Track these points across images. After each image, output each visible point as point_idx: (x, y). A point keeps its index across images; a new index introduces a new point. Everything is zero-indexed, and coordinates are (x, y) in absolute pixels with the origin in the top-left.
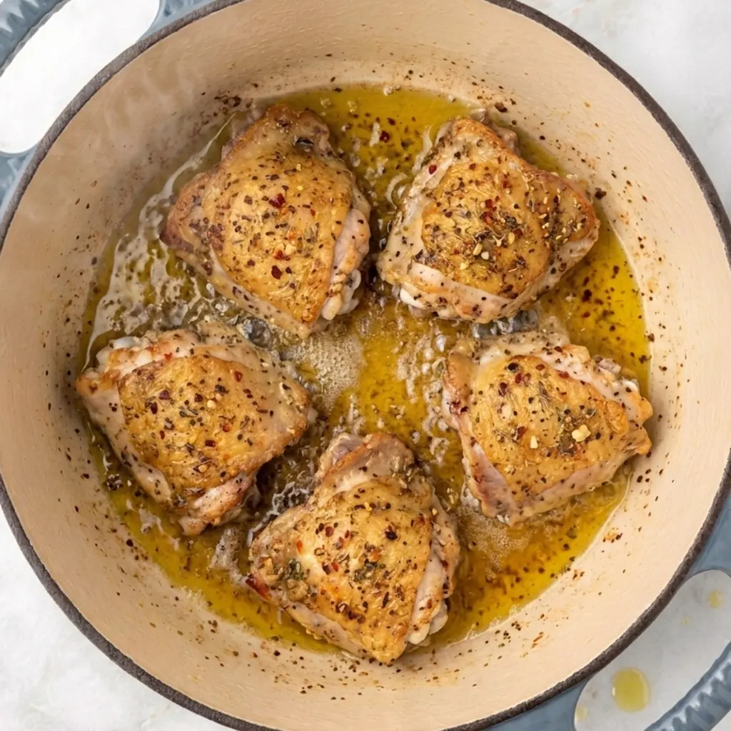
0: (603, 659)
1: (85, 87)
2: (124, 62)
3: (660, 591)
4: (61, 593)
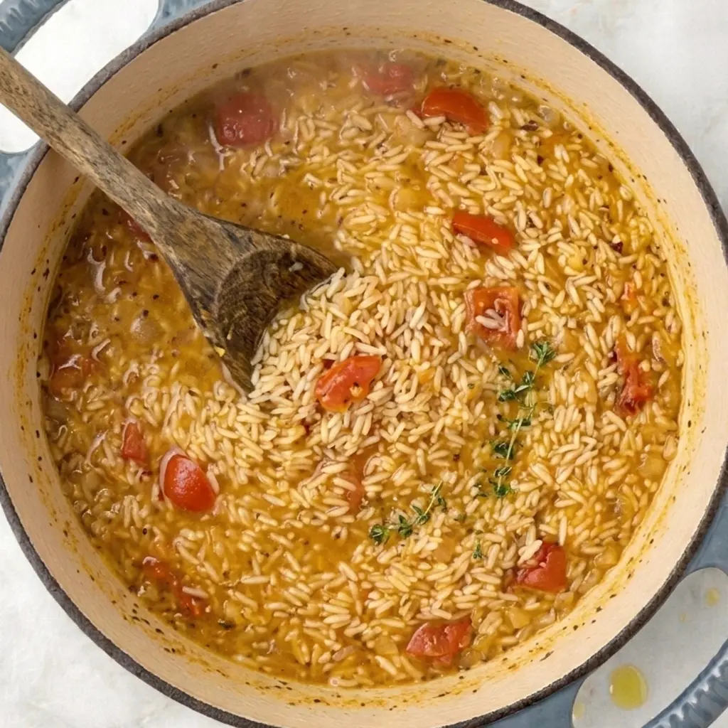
0: (601, 657)
3: (658, 589)
4: (62, 591)
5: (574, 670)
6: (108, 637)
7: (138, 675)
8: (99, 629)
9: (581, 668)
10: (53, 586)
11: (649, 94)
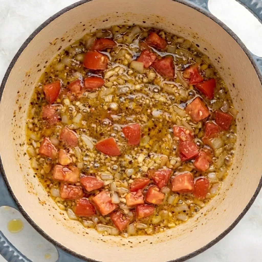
0: (26, 216)
1: (231, 30)
2: (236, 39)
3: (51, 237)
4: (50, 22)
5: (22, 207)
6: (33, 39)
7: (20, 50)
8: (36, 36)
9: (22, 209)
10: (52, 19)
11: (229, 234)
